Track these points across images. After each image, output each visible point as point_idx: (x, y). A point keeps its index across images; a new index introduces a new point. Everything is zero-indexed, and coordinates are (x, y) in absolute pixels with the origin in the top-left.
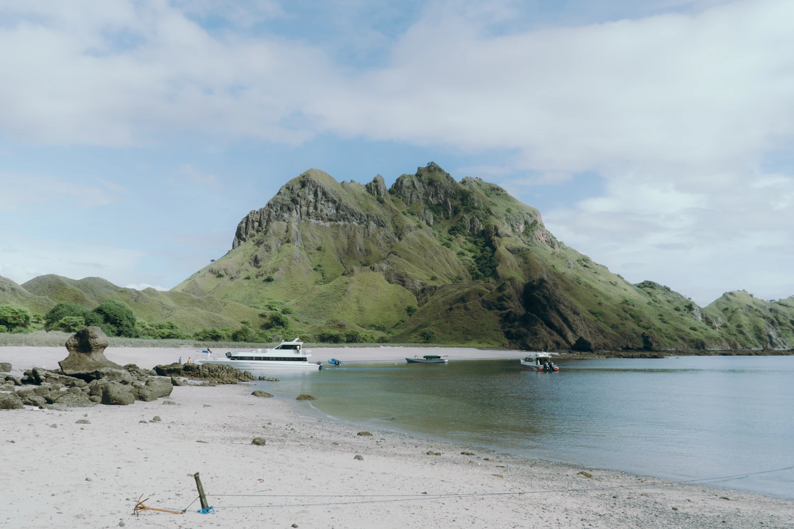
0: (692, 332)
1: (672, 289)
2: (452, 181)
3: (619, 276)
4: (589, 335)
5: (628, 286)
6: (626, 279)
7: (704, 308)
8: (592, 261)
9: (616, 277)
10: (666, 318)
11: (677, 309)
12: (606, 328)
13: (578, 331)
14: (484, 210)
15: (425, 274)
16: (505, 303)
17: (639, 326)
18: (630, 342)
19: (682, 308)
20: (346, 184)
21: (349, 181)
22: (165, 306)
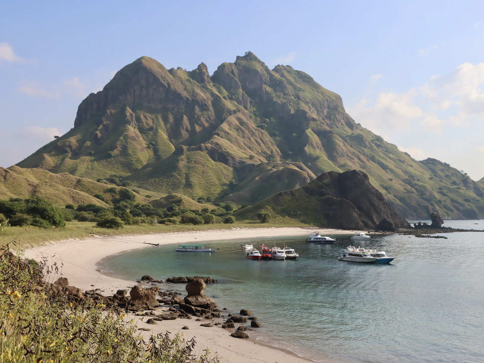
0: (466, 204)
1: (451, 166)
2: (267, 69)
3: (406, 153)
4: (390, 216)
5: (413, 163)
6: (412, 156)
7: (476, 182)
8: (384, 141)
9: (404, 155)
10: (445, 191)
11: (454, 183)
12: (395, 200)
13: (382, 213)
14: (293, 96)
15: (243, 153)
16: (324, 190)
17: (422, 198)
18: (414, 212)
19: (458, 181)
20: (174, 71)
21: (176, 68)
22: (30, 183)
